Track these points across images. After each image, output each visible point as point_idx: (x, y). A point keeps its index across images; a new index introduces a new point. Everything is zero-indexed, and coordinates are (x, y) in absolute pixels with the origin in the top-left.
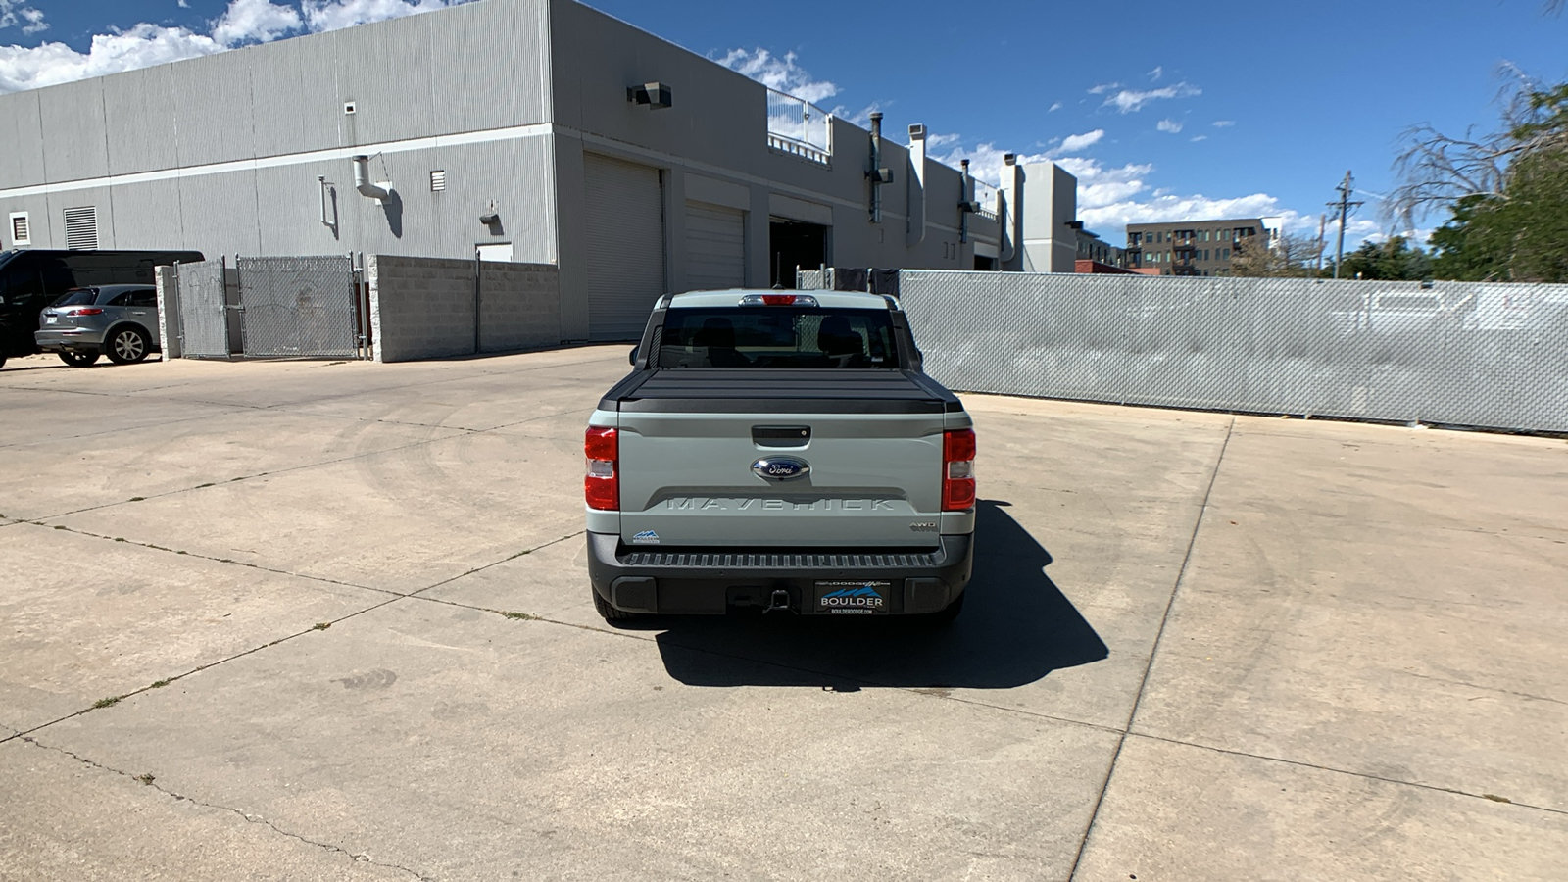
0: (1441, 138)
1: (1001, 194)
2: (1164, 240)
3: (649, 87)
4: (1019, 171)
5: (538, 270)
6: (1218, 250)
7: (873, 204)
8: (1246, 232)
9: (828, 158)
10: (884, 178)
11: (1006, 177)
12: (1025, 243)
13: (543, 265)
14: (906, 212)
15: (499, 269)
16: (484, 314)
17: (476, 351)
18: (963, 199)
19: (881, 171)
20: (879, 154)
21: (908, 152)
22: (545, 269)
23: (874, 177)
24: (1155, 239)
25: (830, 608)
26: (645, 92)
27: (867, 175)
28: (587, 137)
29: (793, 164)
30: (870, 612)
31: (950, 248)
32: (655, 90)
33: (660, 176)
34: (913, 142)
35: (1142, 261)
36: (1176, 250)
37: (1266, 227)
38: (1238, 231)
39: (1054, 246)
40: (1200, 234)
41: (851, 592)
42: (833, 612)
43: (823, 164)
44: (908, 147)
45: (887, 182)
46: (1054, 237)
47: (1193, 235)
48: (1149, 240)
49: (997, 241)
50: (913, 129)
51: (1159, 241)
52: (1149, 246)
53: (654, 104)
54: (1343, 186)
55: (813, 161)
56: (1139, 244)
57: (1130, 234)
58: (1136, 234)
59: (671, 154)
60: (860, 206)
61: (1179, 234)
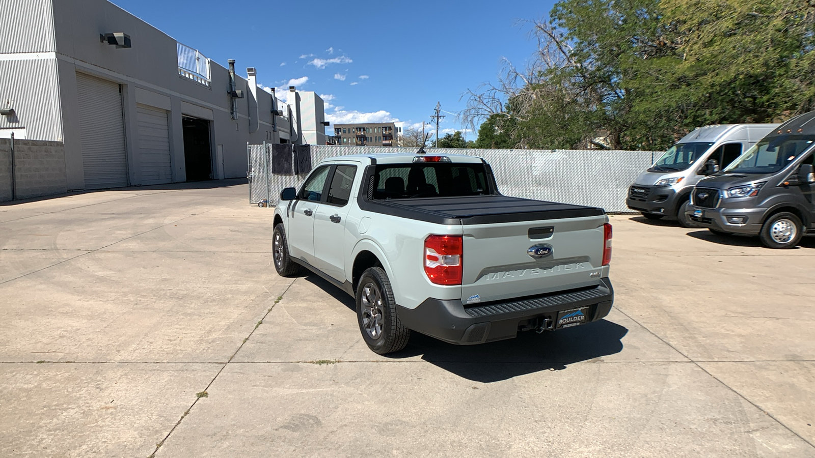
0: (494, 89)
1: (289, 106)
2: (351, 132)
3: (116, 35)
4: (297, 94)
5: (51, 145)
6: (376, 137)
7: (232, 110)
8: (388, 128)
9: (209, 83)
10: (239, 95)
11: (291, 98)
12: (303, 132)
13: (55, 142)
14: (248, 115)
15: (25, 144)
16: (17, 174)
17: (13, 198)
18: (273, 109)
19: (237, 92)
20: (234, 83)
21: (247, 82)
22: (55, 145)
23: (233, 95)
24: (347, 132)
25: (562, 325)
26: (114, 37)
27: (229, 93)
28: (78, 62)
29: (193, 86)
30: (579, 324)
31: (269, 133)
32: (122, 37)
33: (120, 89)
34: (249, 77)
35: (342, 142)
36: (357, 137)
37: (396, 127)
38: (384, 129)
39: (317, 133)
40: (367, 129)
41: (571, 315)
42: (565, 326)
43: (207, 86)
44: (247, 79)
45: (241, 98)
46: (317, 130)
47: (364, 130)
48: (344, 132)
49: (289, 131)
50: (249, 70)
51: (349, 132)
52: (345, 135)
53: (120, 45)
54: (437, 108)
55: (201, 84)
56: (340, 134)
57: (335, 129)
58: (338, 129)
59: (127, 76)
60: (227, 110)
61: (358, 129)
